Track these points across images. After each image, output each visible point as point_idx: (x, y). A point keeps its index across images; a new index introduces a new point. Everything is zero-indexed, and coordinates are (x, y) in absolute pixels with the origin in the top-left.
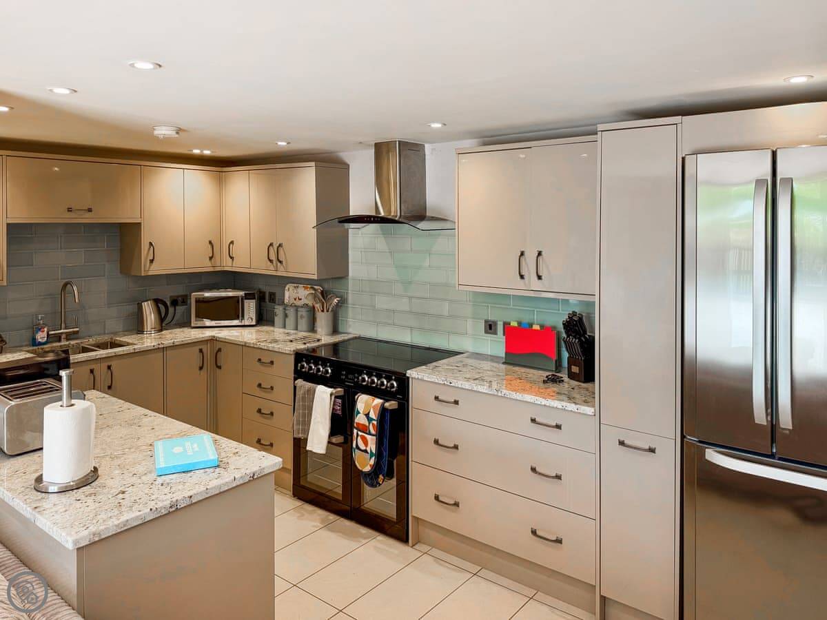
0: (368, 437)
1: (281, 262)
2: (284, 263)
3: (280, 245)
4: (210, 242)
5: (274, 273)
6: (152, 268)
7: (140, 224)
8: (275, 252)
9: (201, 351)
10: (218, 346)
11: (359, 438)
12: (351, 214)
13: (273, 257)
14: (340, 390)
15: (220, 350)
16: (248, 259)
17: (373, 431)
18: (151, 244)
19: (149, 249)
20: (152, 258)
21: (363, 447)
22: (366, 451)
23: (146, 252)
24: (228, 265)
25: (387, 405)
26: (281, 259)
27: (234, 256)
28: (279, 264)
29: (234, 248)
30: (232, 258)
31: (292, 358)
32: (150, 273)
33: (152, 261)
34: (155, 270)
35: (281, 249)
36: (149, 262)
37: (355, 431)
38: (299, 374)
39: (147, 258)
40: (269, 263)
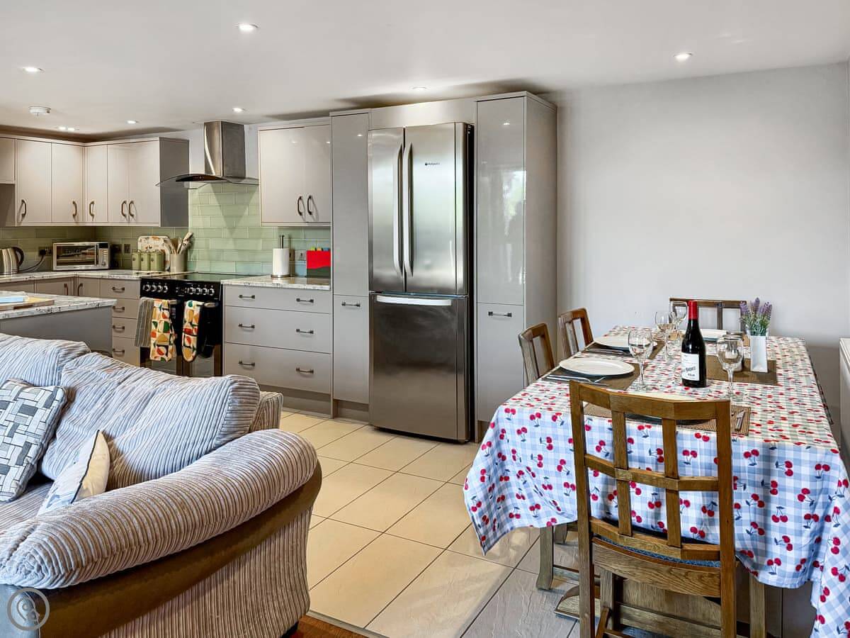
0: (191, 337)
1: (132, 216)
2: (135, 216)
3: (132, 202)
4: (74, 203)
5: (127, 225)
6: (24, 221)
7: (14, 185)
8: (128, 207)
9: (66, 286)
10: (80, 282)
11: (186, 339)
12: (190, 173)
13: (126, 212)
14: (174, 301)
15: (81, 285)
16: (105, 215)
17: (195, 334)
18: (23, 201)
19: (22, 204)
20: (24, 213)
21: (187, 344)
22: (190, 347)
23: (19, 207)
24: (89, 222)
25: (206, 304)
26: (132, 213)
27: (94, 213)
28: (131, 217)
29: (94, 208)
30: (92, 215)
31: (139, 283)
32: (22, 225)
33: (23, 215)
34: (26, 223)
35: (132, 206)
36: (21, 216)
37: (183, 334)
38: (143, 293)
39: (20, 212)
40: (123, 217)
